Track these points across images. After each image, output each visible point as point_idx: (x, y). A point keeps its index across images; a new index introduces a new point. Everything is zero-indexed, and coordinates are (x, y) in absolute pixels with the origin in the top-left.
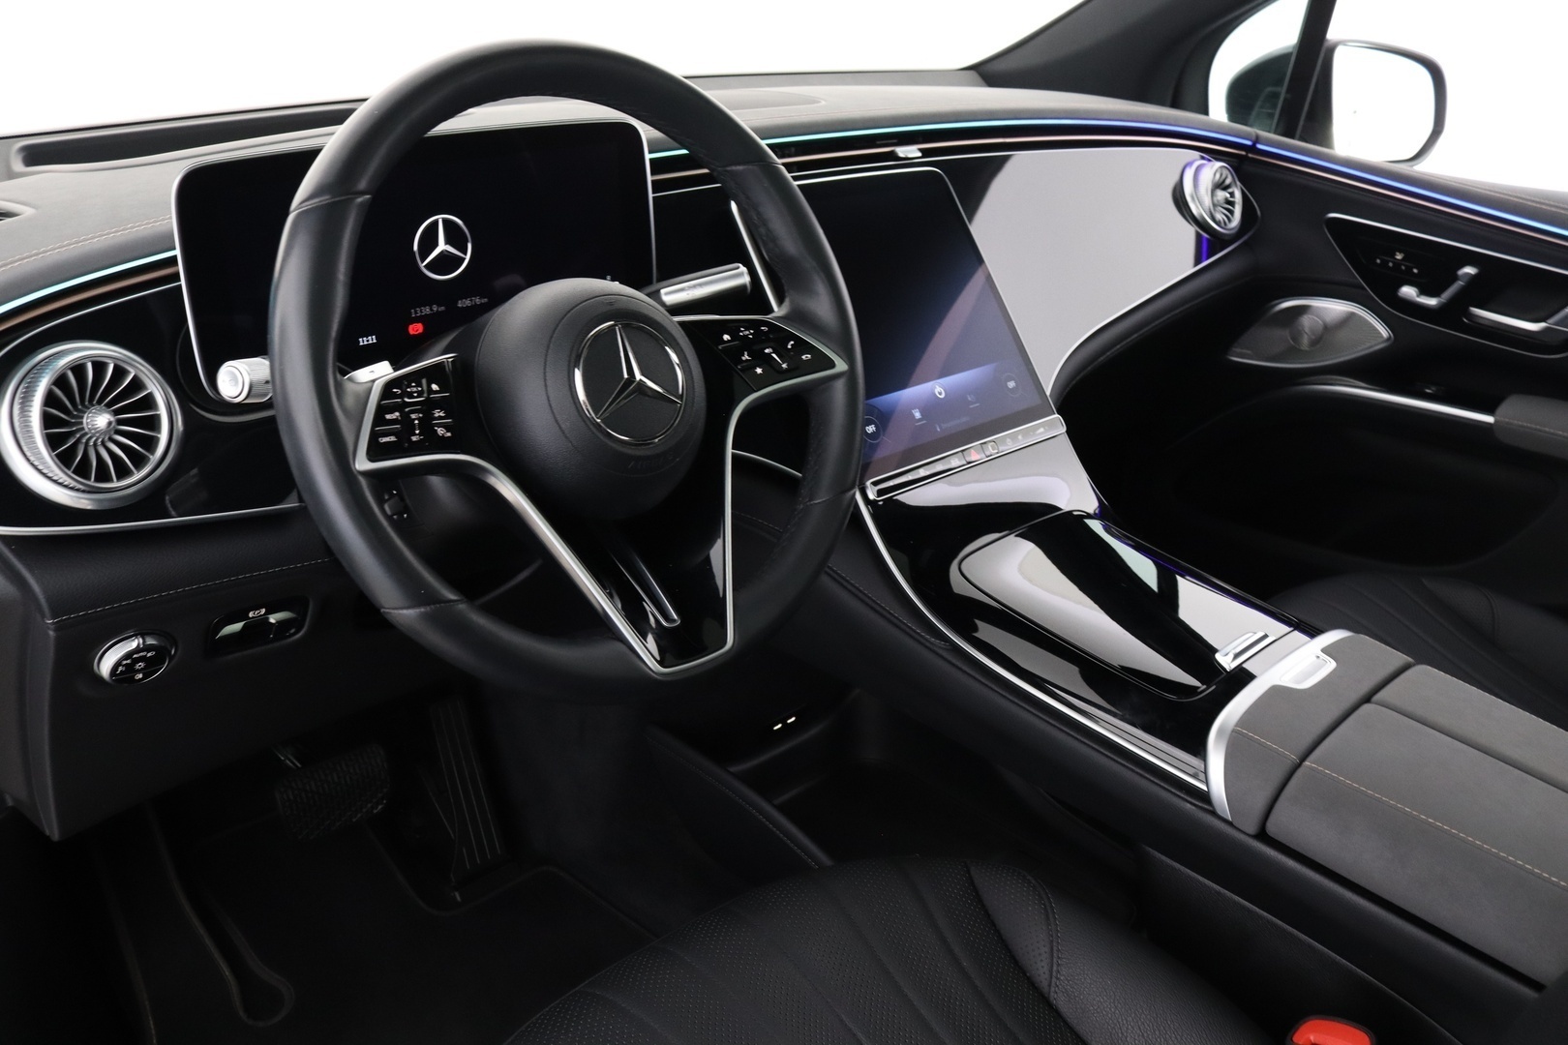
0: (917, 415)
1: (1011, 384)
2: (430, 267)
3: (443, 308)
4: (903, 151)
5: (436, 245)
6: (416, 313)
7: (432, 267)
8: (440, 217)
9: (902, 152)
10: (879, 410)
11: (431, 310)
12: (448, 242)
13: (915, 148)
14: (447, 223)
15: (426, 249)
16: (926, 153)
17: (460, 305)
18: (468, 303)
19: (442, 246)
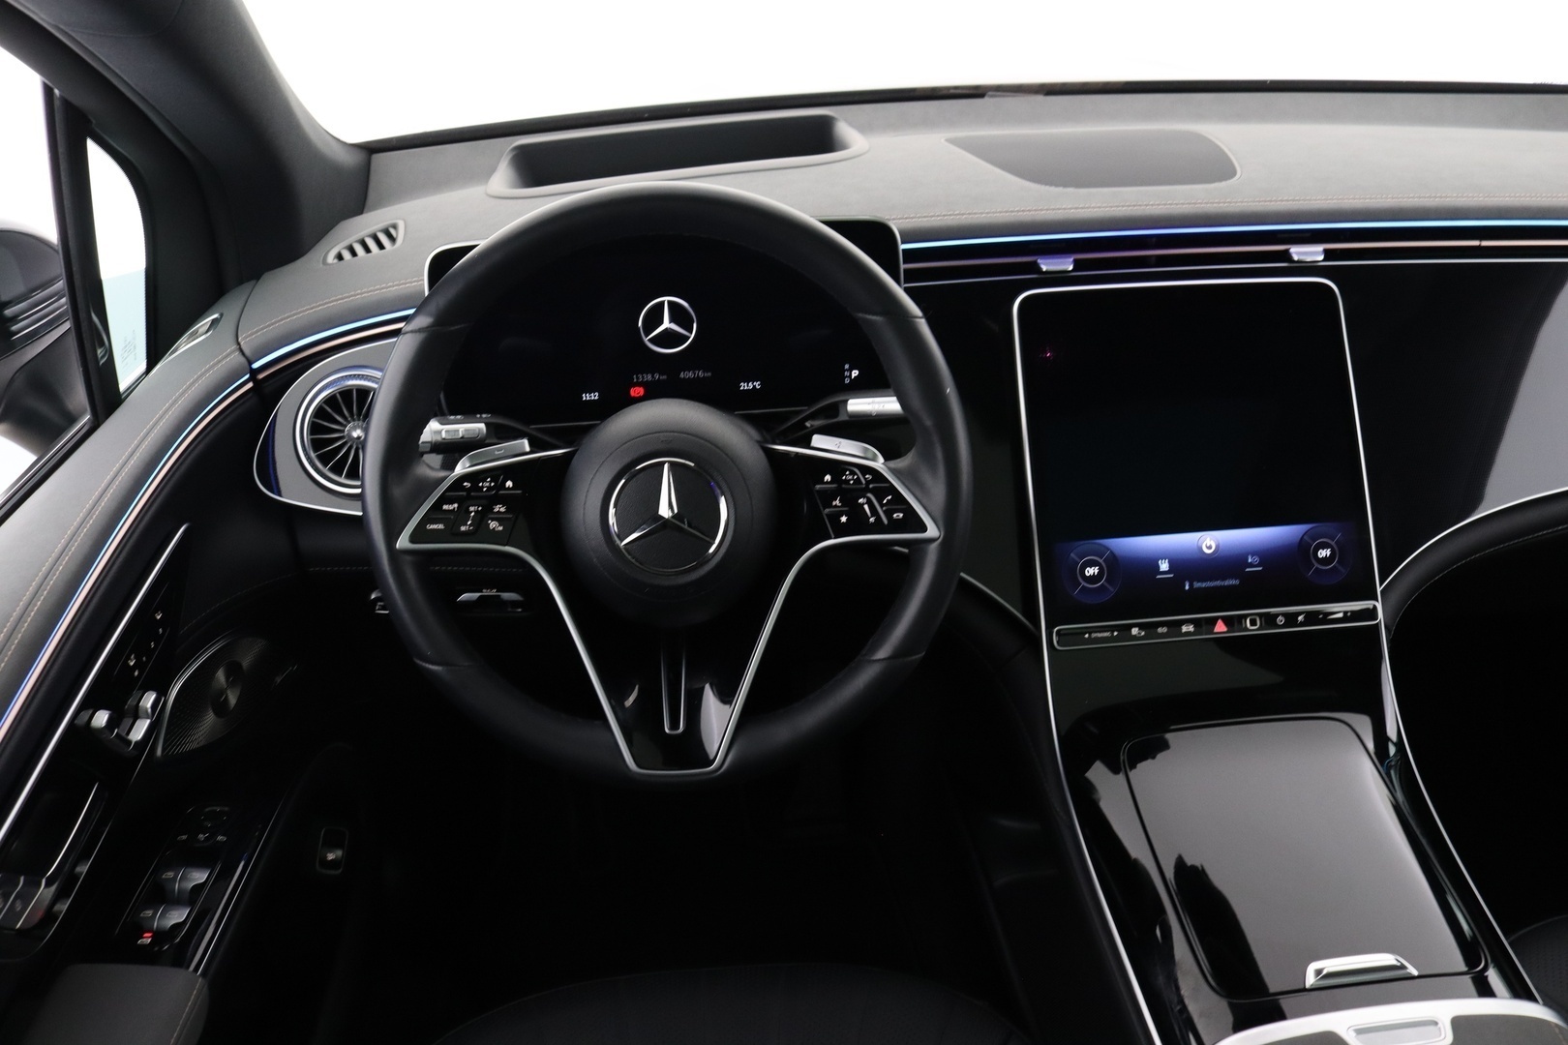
0: (1164, 566)
1: (1323, 553)
2: (652, 341)
3: (665, 377)
4: (1300, 252)
5: (661, 322)
6: (638, 378)
7: (655, 341)
8: (666, 299)
9: (1298, 253)
10: (1112, 552)
11: (653, 377)
12: (672, 320)
13: (1320, 248)
14: (672, 305)
15: (650, 325)
16: (1329, 255)
17: (682, 375)
18: (690, 375)
19: (666, 324)
